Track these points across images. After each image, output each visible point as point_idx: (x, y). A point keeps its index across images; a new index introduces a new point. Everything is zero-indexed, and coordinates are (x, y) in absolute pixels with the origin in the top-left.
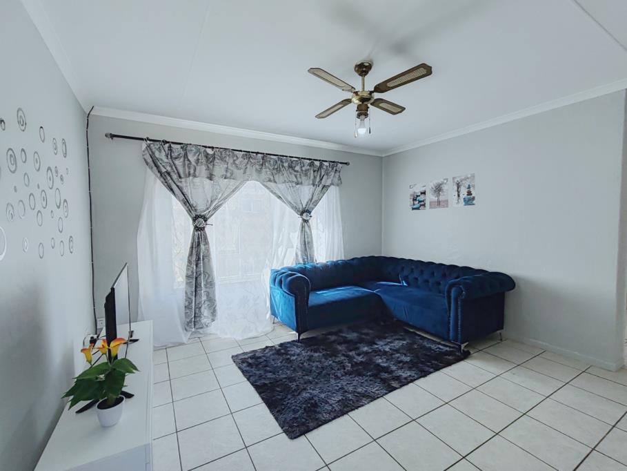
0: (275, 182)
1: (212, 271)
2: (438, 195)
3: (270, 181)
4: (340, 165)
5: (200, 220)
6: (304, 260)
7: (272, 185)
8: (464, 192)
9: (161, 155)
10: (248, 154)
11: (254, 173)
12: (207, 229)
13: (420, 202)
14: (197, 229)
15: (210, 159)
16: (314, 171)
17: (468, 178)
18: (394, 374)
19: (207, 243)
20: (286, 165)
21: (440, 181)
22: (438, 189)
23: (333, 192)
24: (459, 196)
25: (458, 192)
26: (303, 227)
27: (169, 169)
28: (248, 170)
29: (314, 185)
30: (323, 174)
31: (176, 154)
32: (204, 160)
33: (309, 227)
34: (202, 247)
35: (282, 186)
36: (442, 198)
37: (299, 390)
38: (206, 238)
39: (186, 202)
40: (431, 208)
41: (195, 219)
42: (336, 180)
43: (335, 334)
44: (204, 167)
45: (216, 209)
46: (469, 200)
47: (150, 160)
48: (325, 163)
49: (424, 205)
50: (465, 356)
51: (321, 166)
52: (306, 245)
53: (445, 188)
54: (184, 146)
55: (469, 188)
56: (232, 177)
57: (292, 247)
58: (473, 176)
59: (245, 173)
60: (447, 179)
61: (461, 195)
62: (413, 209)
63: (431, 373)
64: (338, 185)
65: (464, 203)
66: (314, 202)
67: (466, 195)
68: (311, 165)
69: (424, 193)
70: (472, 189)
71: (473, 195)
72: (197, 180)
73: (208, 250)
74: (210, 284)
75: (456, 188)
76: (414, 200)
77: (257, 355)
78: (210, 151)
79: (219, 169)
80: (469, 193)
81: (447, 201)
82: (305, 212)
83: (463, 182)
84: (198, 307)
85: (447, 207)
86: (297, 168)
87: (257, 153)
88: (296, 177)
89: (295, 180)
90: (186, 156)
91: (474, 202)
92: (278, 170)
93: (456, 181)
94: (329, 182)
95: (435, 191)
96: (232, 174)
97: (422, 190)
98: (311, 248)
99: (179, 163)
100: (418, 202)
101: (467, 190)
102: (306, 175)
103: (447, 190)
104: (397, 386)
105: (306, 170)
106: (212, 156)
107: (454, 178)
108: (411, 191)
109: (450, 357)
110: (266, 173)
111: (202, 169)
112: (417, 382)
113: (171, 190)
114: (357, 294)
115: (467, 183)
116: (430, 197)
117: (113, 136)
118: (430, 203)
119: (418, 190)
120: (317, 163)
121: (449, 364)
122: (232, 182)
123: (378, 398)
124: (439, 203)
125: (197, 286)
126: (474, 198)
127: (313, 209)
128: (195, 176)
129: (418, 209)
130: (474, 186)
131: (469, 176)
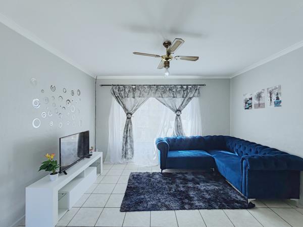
0: (162, 97)
1: (132, 136)
2: (259, 100)
3: (160, 97)
4: (199, 86)
5: (129, 114)
6: (177, 134)
7: (161, 99)
8: (274, 97)
9: (116, 91)
10: (150, 86)
11: (152, 94)
12: (132, 118)
13: (249, 104)
14: (128, 118)
15: (134, 90)
16: (184, 91)
17: (277, 88)
18: (192, 202)
19: (131, 124)
20: (168, 89)
21: (260, 91)
22: (259, 96)
23: (195, 100)
24: (271, 100)
25: (271, 98)
26: (177, 118)
27: (118, 95)
28: (150, 94)
29: (183, 97)
30: (188, 91)
31: (121, 89)
32: (132, 91)
33: (180, 118)
34: (129, 126)
35: (166, 99)
36: (261, 102)
37: (141, 194)
38: (131, 122)
39: (124, 108)
40: (255, 108)
41: (127, 114)
42: (196, 94)
43: (182, 174)
44: (132, 93)
45: (135, 110)
46: (278, 103)
47: (113, 92)
48: (190, 86)
49: (251, 106)
50: (251, 206)
51: (187, 88)
52: (179, 127)
53: (263, 95)
54: (124, 86)
55: (277, 94)
56: (143, 96)
57: (171, 128)
58: (280, 87)
59: (148, 94)
60: (264, 90)
61: (272, 100)
62: (246, 109)
63: (215, 209)
64: (198, 97)
65: (274, 105)
66: (183, 105)
67: (275, 100)
68: (182, 87)
69: (251, 99)
70: (279, 96)
71: (280, 100)
72: (128, 99)
73: (131, 127)
74: (132, 141)
75: (269, 95)
76: (246, 103)
77: (141, 174)
78: (134, 87)
79: (137, 93)
80: (278, 98)
81: (264, 104)
82: (178, 111)
83: (274, 91)
84: (126, 150)
85: (264, 107)
86: (174, 90)
87: (155, 85)
88: (173, 94)
89: (172, 96)
90: (125, 90)
91: (281, 104)
92: (164, 92)
93: (269, 91)
94: (192, 96)
95: (257, 98)
96: (143, 95)
97: (250, 97)
98: (181, 129)
99: (122, 92)
100: (248, 105)
101: (276, 96)
102: (179, 93)
103: (264, 96)
104: (187, 208)
105: (179, 91)
106: (135, 89)
107: (268, 89)
108: (244, 98)
109: (237, 205)
110: (158, 94)
111: (131, 95)
112: (201, 211)
113: (119, 103)
114: (199, 155)
115: (276, 92)
116: (255, 102)
117: (102, 85)
118: (255, 105)
119: (248, 97)
120: (185, 87)
121: (233, 208)
122: (143, 99)
123: (171, 210)
124: (259, 105)
125: (126, 141)
126: (280, 102)
127: (182, 109)
128: (128, 97)
129: (248, 108)
130: (280, 93)
131: (277, 87)
